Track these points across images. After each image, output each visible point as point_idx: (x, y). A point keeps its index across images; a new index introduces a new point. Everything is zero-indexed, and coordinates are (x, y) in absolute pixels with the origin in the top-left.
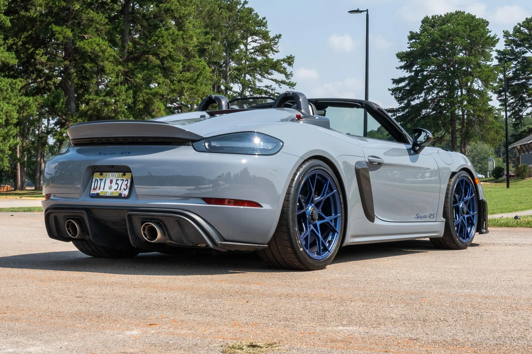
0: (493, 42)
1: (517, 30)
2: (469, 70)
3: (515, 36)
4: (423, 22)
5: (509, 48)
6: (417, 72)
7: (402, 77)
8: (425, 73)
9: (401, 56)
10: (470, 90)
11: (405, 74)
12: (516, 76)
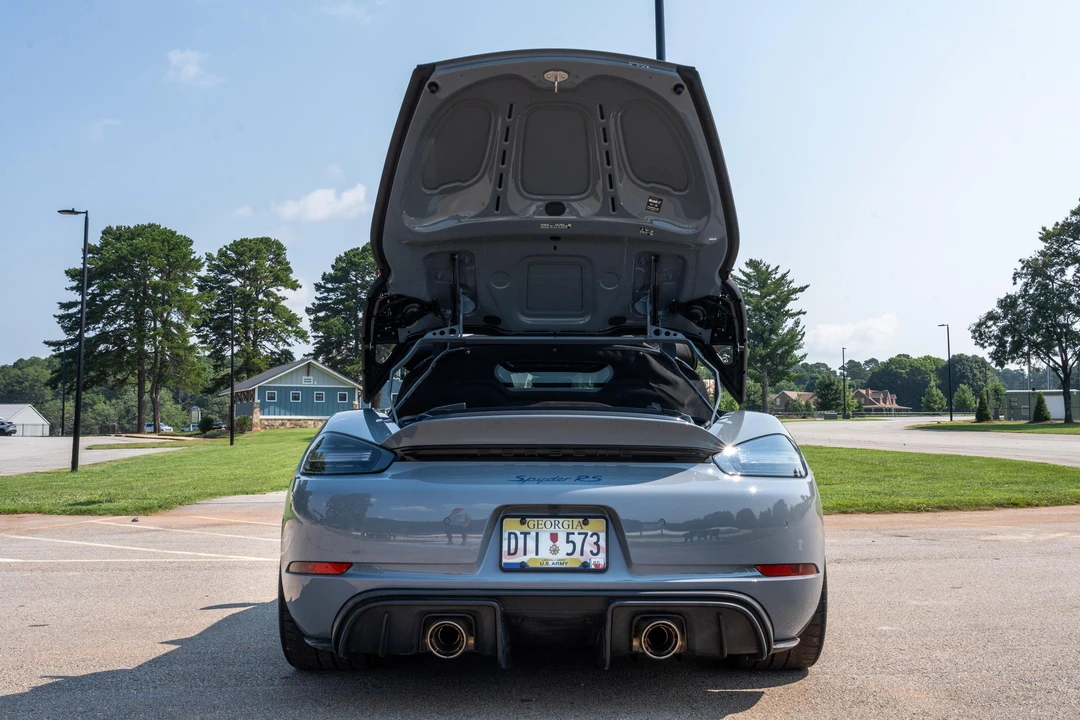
0: (196, 265)
1: (222, 254)
2: (166, 297)
3: (220, 260)
4: (104, 233)
5: (212, 275)
6: (94, 296)
7: (73, 300)
8: (106, 298)
9: (72, 274)
10: (166, 323)
11: (76, 297)
12: (219, 309)
